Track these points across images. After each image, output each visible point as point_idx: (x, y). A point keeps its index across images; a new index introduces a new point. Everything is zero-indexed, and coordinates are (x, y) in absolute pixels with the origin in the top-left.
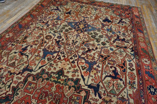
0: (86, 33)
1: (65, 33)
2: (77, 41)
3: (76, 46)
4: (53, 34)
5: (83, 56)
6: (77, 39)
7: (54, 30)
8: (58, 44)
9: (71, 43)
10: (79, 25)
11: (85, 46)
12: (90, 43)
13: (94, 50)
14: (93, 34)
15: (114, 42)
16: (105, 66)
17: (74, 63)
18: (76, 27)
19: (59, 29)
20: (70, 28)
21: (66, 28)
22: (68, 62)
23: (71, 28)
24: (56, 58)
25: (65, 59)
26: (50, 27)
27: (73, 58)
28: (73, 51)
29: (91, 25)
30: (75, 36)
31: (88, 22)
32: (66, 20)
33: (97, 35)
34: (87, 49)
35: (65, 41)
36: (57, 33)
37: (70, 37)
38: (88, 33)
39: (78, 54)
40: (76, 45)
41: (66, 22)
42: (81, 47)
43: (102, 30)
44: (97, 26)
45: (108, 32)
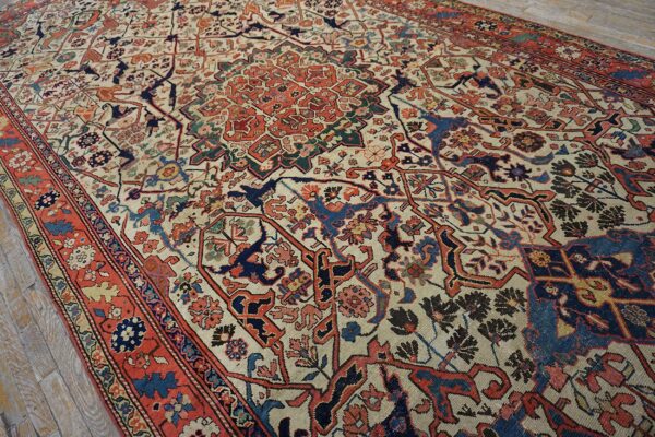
0: (520, 284)
1: (543, 197)
2: (473, 224)
3: (440, 208)
4: (550, 157)
5: (380, 210)
6: (482, 227)
7: (575, 165)
8: (476, 160)
9: (465, 198)
10: (614, 286)
11: (427, 241)
13: (386, 261)
14: (493, 314)
15: (392, 384)
16: (298, 253)
17: (365, 177)
18: (590, 260)
19: (581, 185)
20: (584, 232)
21: (588, 217)
22: (377, 164)
23: (588, 235)
24: (412, 142)
26: (605, 158)
27: (388, 182)
28: (417, 192)
30: (506, 226)
33: (482, 330)
34: (404, 237)
35: (488, 182)
36: (553, 173)
37: (504, 208)
38: (515, 295)
39: (396, 200)
40: (447, 213)
42: (428, 226)
43: (521, 386)
44: (584, 390)
45: (490, 420)
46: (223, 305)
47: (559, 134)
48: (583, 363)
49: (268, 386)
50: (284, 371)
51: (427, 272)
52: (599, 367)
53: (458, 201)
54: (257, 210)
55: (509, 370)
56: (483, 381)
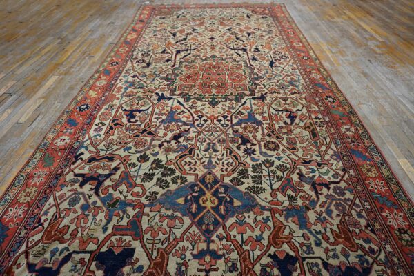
0: (191, 179)
1: (244, 165)
2: (207, 153)
3: (205, 141)
4: (271, 156)
5: (187, 128)
6: (208, 156)
7: (275, 165)
8: (242, 137)
9: (218, 144)
10: (218, 206)
11: (186, 146)
12: (176, 154)
13: (165, 141)
14: (169, 179)
15: (116, 169)
16: (148, 120)
17: (199, 116)
18: (224, 193)
19: (265, 173)
20: (238, 185)
21: (248, 183)
22: (209, 115)
23: (238, 187)
24: (231, 117)
25: (215, 118)
26: (293, 172)
27: (203, 122)
28: (206, 131)
29: (179, 215)
30: (216, 162)
32: (267, 214)
33: (158, 180)
34: (181, 140)
35: (234, 146)
36: (262, 161)
37: (225, 157)
38: (184, 180)
39: (196, 128)
40: (205, 144)
41: (263, 208)
42: (193, 142)
43: (143, 200)
44: (157, 218)
45: (123, 198)
46: (111, 118)
47: (288, 152)
48: (170, 213)
49: (91, 143)
50: (100, 144)
51: (171, 153)
52: (172, 218)
53: (215, 143)
54: (155, 102)
55: (148, 194)
56: (137, 189)
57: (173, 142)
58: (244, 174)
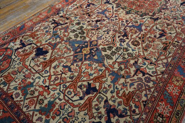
0: (87, 39)
1: (114, 45)
2: (103, 33)
3: (108, 27)
4: (130, 47)
5: (105, 19)
6: (103, 34)
7: (128, 52)
8: (125, 33)
9: (112, 31)
10: (88, 54)
11: (98, 26)
12: (91, 28)
13: (92, 21)
14: (80, 35)
15: (66, 23)
16: (93, 10)
17: (115, 16)
18: (95, 51)
19: (120, 53)
20: (103, 51)
21: (109, 52)
22: (120, 17)
23: (102, 52)
24: (130, 22)
25: (122, 20)
26: (133, 59)
27: (114, 19)
28: (112, 24)
29: (71, 49)
30: (103, 38)
31: (70, 57)
32: (104, 68)
33: (76, 34)
34: (98, 23)
35: (117, 35)
36: (124, 47)
37: (109, 38)
39: (109, 21)
40: (106, 29)
41: (104, 65)
42: (102, 26)
43: (65, 39)
44: (64, 47)
45: (59, 34)
46: (81, 4)
47: (141, 50)
48: (69, 47)
50: (69, 12)
51: (90, 26)
52: (68, 49)
53: (111, 30)
54: (103, 3)
55: (68, 37)
56: (66, 34)
57: (95, 22)
58: (110, 48)
